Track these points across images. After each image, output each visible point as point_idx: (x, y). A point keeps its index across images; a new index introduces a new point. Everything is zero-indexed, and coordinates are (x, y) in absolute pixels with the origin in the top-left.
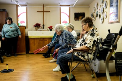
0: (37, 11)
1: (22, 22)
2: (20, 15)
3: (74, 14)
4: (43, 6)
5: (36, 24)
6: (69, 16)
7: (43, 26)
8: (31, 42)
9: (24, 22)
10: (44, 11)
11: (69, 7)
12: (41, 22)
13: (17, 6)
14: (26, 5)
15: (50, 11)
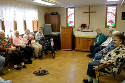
0: (84, 12)
1: (71, 22)
2: (69, 16)
3: (121, 13)
4: (89, 8)
5: (82, 25)
6: (116, 16)
7: (89, 26)
8: (77, 41)
9: (73, 22)
10: (90, 12)
11: (117, 6)
12: (87, 23)
13: (67, 9)
14: (75, 7)
15: (95, 12)
